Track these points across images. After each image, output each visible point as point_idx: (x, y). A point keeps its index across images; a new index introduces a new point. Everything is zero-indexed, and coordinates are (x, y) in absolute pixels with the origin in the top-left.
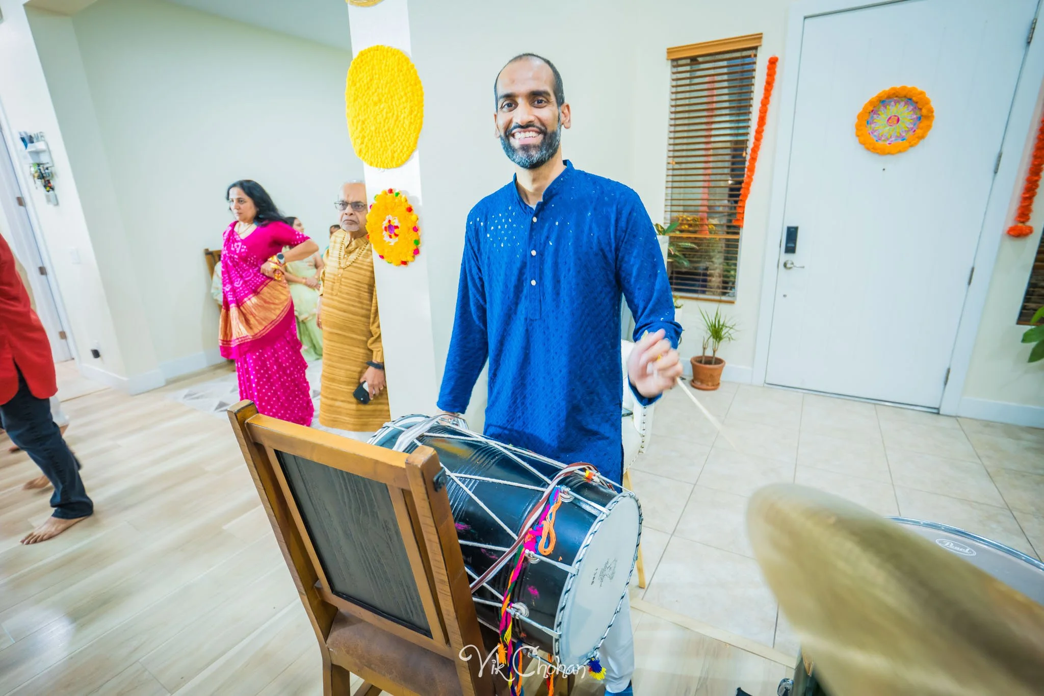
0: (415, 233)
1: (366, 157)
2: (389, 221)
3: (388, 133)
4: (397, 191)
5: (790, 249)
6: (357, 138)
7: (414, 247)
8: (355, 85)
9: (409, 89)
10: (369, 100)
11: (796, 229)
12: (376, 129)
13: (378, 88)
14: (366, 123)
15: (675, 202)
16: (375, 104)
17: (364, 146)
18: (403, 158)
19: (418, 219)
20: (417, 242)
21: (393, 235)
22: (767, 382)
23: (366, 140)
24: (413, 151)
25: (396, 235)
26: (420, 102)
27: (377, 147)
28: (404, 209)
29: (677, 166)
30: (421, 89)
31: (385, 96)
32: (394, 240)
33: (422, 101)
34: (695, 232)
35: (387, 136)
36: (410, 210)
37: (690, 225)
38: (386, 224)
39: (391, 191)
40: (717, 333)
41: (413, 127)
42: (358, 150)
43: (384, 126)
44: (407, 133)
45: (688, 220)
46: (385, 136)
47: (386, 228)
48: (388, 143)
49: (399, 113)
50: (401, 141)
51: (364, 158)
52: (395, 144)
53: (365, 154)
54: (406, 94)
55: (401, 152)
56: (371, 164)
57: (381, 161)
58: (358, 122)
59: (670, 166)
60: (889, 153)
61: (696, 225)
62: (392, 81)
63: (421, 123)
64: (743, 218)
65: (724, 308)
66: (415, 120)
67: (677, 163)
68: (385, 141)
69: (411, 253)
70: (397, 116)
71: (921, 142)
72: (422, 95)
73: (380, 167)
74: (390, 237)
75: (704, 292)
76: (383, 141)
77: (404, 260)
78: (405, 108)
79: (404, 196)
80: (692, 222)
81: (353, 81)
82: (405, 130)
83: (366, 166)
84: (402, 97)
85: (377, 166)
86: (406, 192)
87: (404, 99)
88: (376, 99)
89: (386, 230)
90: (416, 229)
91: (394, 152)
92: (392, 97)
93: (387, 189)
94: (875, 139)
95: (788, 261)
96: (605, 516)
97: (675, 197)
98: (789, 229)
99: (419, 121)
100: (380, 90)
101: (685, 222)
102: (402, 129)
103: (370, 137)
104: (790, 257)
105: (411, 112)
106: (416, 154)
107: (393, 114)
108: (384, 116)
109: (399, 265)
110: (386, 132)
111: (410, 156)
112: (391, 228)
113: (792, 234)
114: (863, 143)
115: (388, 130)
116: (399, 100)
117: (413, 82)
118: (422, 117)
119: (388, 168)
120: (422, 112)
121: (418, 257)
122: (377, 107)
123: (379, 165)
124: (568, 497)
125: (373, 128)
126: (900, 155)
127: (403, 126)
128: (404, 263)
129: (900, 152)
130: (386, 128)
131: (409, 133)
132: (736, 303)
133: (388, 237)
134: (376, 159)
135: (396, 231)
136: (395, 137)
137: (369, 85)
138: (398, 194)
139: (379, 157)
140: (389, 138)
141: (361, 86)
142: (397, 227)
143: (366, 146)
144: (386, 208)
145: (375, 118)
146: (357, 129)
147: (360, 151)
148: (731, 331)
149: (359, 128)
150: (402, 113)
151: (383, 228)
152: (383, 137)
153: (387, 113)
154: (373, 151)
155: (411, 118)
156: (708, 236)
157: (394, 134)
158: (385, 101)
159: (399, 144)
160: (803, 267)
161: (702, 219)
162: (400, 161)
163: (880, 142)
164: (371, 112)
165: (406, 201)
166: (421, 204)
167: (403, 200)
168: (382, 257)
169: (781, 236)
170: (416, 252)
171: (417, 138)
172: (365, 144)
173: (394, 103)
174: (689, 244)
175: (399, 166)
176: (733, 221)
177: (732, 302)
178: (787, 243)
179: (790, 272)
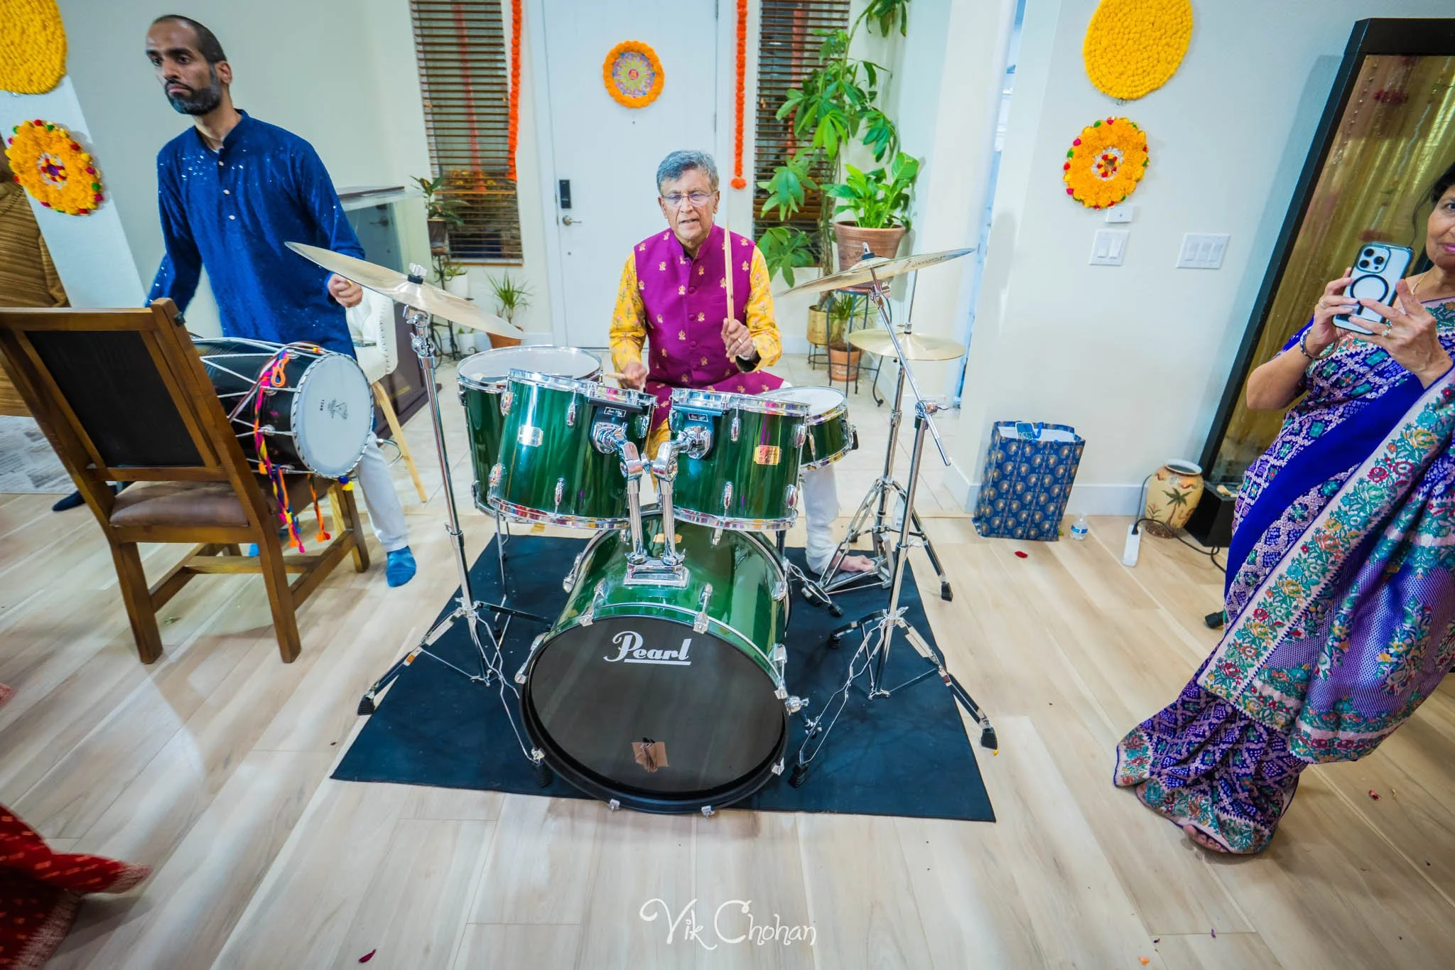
2: (48, 160)
5: (566, 204)
11: (568, 182)
15: (441, 154)
18: (47, 84)
29: (436, 110)
34: (471, 189)
37: (466, 181)
40: (508, 297)
45: (462, 175)
59: (428, 110)
60: (635, 107)
61: (472, 180)
64: (515, 172)
65: (512, 272)
67: (435, 106)
71: (659, 97)
75: (500, 256)
77: (85, 209)
80: (466, 177)
85: (6, 89)
86: (61, 125)
94: (622, 92)
95: (565, 216)
97: (440, 147)
98: (561, 182)
101: (460, 177)
104: (566, 212)
113: (565, 187)
114: (612, 95)
123: (8, 87)
126: (644, 109)
129: (643, 106)
132: (525, 266)
139: (6, 77)
148: (523, 296)
156: (485, 192)
160: (580, 223)
161: (476, 173)
162: (43, 87)
163: (626, 95)
169: (553, 191)
174: (463, 202)
176: (506, 175)
177: (520, 265)
178: (562, 197)
179: (568, 227)
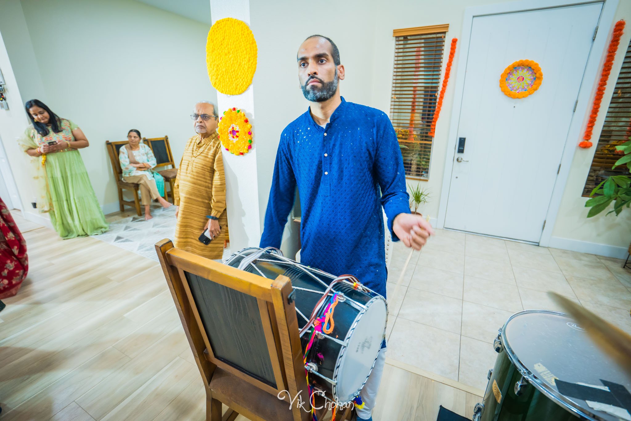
0: (250, 136)
1: (219, 88)
2: (233, 128)
3: (233, 73)
4: (238, 109)
5: (461, 151)
6: (213, 75)
7: (247, 145)
8: (213, 42)
9: (248, 46)
10: (222, 52)
11: (464, 139)
12: (226, 70)
13: (228, 44)
14: (219, 66)
16: (226, 55)
17: (218, 80)
18: (243, 89)
19: (251, 127)
20: (251, 141)
21: (235, 136)
22: (445, 227)
23: (219, 77)
24: (250, 85)
25: (237, 137)
26: (255, 56)
27: (226, 81)
28: (243, 120)
29: (397, 100)
30: (256, 47)
31: (233, 50)
32: (236, 139)
33: (256, 54)
34: (406, 139)
35: (233, 75)
36: (246, 121)
37: (403, 135)
38: (231, 129)
39: (234, 109)
40: (417, 197)
41: (250, 70)
42: (214, 83)
43: (231, 69)
44: (246, 73)
45: (401, 132)
46: (231, 75)
47: (230, 132)
48: (233, 80)
49: (241, 61)
50: (242, 78)
51: (217, 88)
52: (238, 80)
53: (218, 86)
54: (246, 49)
55: (242, 85)
56: (222, 92)
57: (229, 91)
58: (214, 65)
59: (393, 100)
60: (518, 98)
61: (407, 135)
62: (237, 40)
63: (255, 68)
64: (434, 132)
65: (422, 184)
66: (251, 66)
67: (397, 98)
68: (231, 78)
69: (246, 148)
70: (240, 63)
71: (536, 92)
72: (256, 50)
73: (228, 94)
74: (233, 137)
76: (230, 78)
77: (241, 152)
78: (245, 58)
79: (243, 112)
80: (404, 133)
81: (212, 40)
82: (245, 71)
83: (219, 93)
84: (244, 51)
85: (226, 94)
86: (243, 110)
87: (245, 52)
88: (226, 51)
89: (231, 134)
90: (250, 133)
91: (238, 85)
92: (237, 51)
93: (232, 108)
94: (510, 89)
95: (459, 157)
96: (365, 310)
98: (460, 139)
99: (254, 67)
100: (230, 46)
101: (400, 133)
102: (243, 71)
103: (221, 75)
104: (460, 155)
105: (249, 61)
106: (251, 87)
107: (238, 61)
108: (232, 63)
109: (238, 155)
110: (232, 72)
111: (247, 88)
112: (234, 132)
113: (462, 142)
114: (504, 91)
115: (234, 71)
116: (242, 52)
117: (251, 42)
118: (256, 64)
119: (233, 95)
120: (256, 60)
121: (250, 150)
122: (227, 57)
123: (227, 93)
124: (342, 298)
125: (224, 70)
126: (523, 99)
127: (243, 69)
128: (242, 154)
129: (524, 97)
130: (233, 70)
131: (247, 73)
132: (429, 181)
133: (232, 138)
134: (226, 89)
135: (237, 134)
136: (238, 76)
137: (222, 42)
138: (239, 111)
139: (227, 87)
140: (234, 76)
141: (217, 43)
142: (238, 132)
143: (219, 80)
144: (231, 120)
145: (225, 64)
146: (213, 69)
147: (215, 84)
148: (426, 198)
149: (215, 69)
150: (243, 61)
151: (229, 132)
152: (230, 75)
153: (233, 61)
154: (223, 84)
155: (249, 65)
156: (413, 142)
157: (238, 74)
158: (232, 53)
159: (241, 80)
160: (468, 161)
161: (409, 131)
162: (241, 90)
163: (513, 91)
164: (223, 60)
165: (244, 115)
166: (253, 117)
167: (242, 115)
168: (227, 150)
169: (455, 143)
170: (250, 147)
171: (252, 77)
172: (218, 79)
173: (238, 55)
174: (404, 146)
175: (241, 94)
176: (429, 133)
177: (427, 181)
178: (459, 147)
179: (460, 164)
